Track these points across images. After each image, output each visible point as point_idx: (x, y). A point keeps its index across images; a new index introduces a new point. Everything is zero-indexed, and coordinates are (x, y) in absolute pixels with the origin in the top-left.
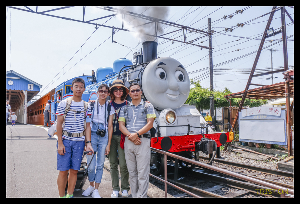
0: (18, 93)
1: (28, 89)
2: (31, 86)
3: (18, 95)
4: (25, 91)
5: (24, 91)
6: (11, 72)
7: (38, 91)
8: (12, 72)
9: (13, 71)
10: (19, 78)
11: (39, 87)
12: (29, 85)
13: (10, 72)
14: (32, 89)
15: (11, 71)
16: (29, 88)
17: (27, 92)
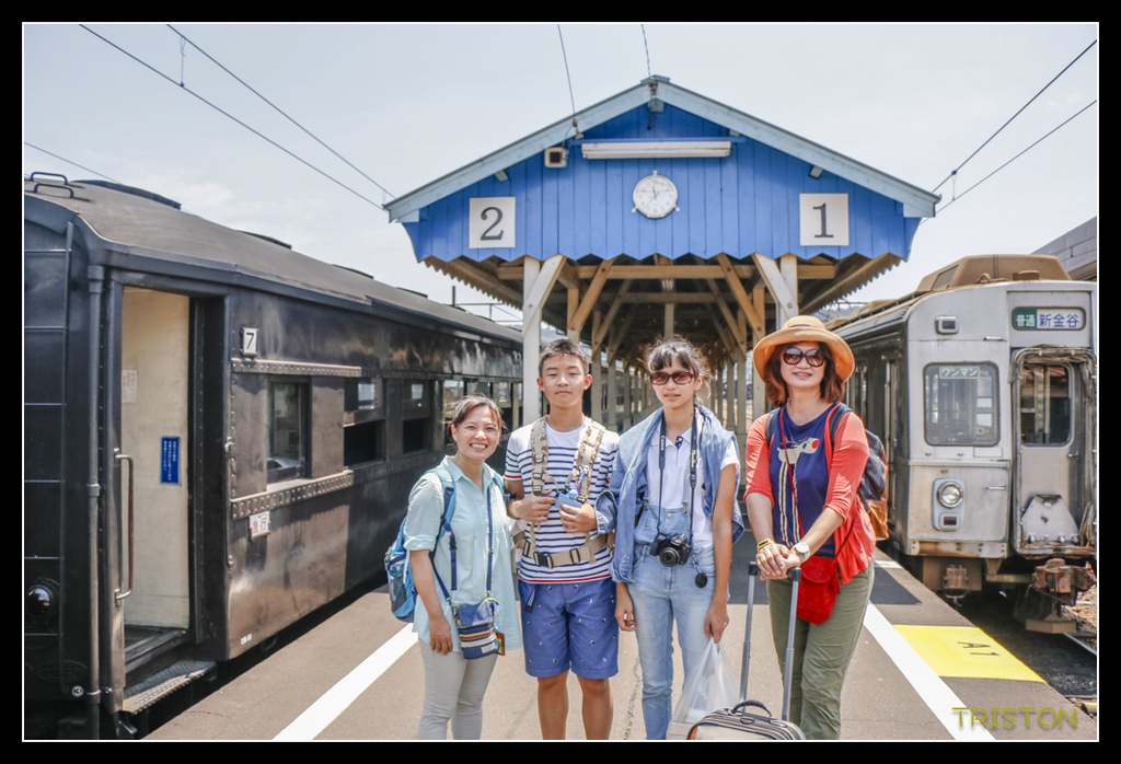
0: (714, 286)
1: (804, 242)
2: (823, 208)
3: (715, 306)
4: (778, 261)
5: (766, 265)
6: (654, 91)
7: (897, 252)
8: (664, 95)
9: (666, 81)
10: (719, 148)
11: (907, 213)
12: (808, 202)
13: (645, 96)
14: (840, 236)
15: (653, 83)
16: (809, 235)
17: (790, 267)
